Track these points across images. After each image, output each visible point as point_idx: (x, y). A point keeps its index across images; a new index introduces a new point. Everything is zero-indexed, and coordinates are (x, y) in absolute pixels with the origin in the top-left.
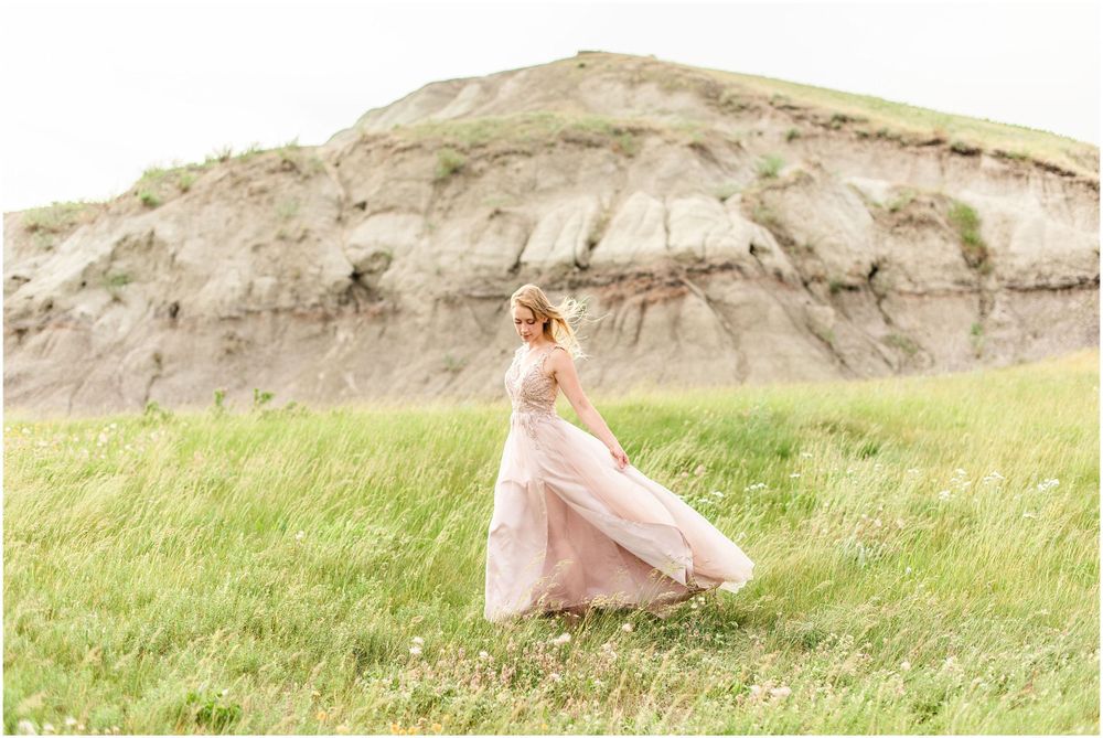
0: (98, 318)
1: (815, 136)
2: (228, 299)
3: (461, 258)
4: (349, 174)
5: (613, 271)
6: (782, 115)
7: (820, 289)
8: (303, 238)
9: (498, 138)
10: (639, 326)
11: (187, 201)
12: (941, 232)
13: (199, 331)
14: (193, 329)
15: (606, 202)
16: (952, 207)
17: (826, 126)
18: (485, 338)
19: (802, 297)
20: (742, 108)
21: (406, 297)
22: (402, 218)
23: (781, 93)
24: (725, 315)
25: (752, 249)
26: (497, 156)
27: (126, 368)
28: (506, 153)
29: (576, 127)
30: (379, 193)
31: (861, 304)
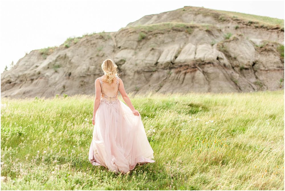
0: (51, 76)
1: (244, 28)
2: (83, 71)
3: (142, 61)
4: (118, 39)
5: (180, 64)
6: (235, 22)
7: (237, 69)
8: (103, 56)
9: (156, 29)
10: (184, 79)
11: (75, 46)
12: (274, 53)
13: (75, 80)
14: (73, 79)
15: (182, 46)
16: (279, 46)
17: (247, 25)
18: (147, 82)
19: (231, 71)
20: (224, 20)
21: (127, 71)
22: (129, 51)
23: (235, 16)
24: (207, 76)
25: (218, 58)
26: (154, 34)
27: (56, 89)
28: (157, 33)
29: (176, 26)
30: (123, 44)
31: (249, 73)
